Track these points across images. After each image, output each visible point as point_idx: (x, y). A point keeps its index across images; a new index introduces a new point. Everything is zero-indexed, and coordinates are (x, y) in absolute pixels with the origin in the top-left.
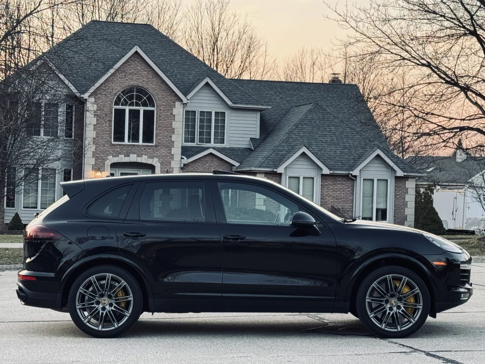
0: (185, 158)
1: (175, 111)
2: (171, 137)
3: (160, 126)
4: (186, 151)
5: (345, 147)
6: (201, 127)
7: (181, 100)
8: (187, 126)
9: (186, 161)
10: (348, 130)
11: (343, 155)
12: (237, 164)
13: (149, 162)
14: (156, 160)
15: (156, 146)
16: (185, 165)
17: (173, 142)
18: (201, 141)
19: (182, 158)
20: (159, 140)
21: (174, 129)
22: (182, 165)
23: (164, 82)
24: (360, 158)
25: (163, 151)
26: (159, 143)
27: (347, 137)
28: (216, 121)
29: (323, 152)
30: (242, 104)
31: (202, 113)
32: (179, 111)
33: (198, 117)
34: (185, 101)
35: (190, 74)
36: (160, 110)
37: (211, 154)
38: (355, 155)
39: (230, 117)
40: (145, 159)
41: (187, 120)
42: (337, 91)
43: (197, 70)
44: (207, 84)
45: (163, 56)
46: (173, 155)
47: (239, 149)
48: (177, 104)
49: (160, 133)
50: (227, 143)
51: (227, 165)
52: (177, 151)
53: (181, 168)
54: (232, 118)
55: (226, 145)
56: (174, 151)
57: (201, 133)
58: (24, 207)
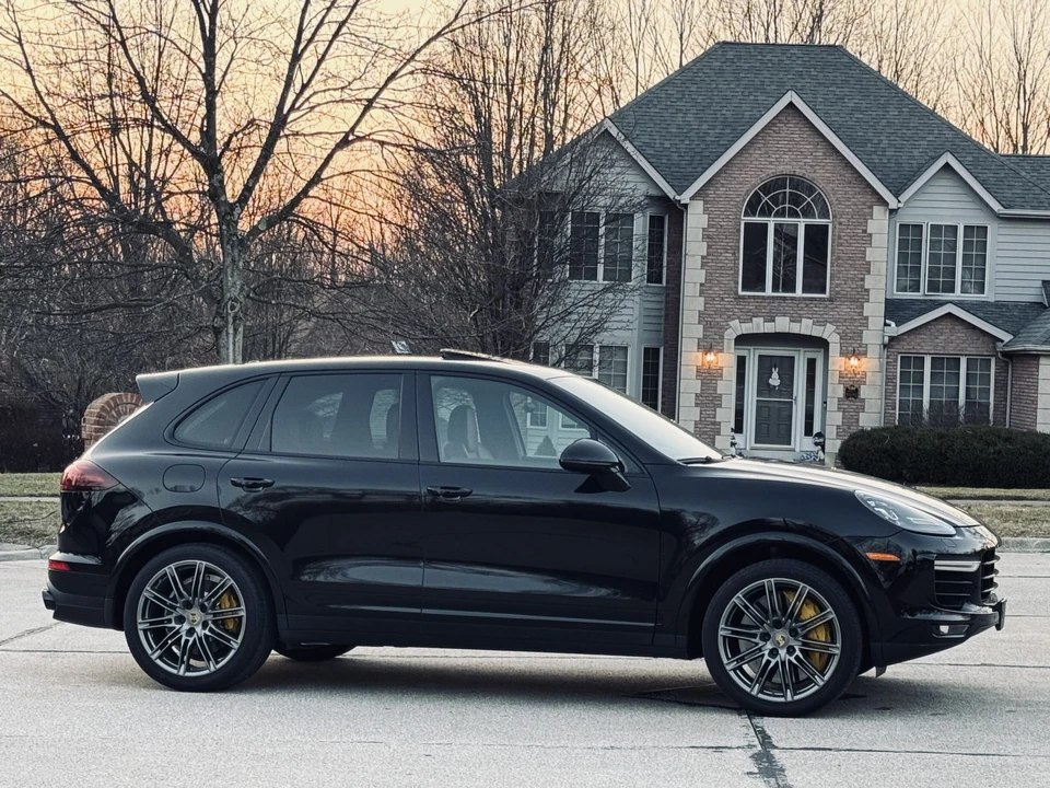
0: (893, 324)
1: (872, 227)
2: (863, 280)
3: (839, 258)
4: (895, 311)
6: (934, 258)
7: (885, 203)
8: (903, 257)
9: (894, 329)
12: (1007, 337)
13: (817, 332)
14: (830, 328)
15: (831, 300)
16: (892, 339)
17: (867, 290)
18: (933, 287)
19: (886, 324)
20: (838, 285)
21: (869, 263)
22: (886, 339)
23: (848, 165)
25: (845, 309)
26: (838, 293)
28: (967, 245)
30: (1022, 207)
31: (936, 229)
32: (879, 223)
33: (926, 235)
34: (893, 204)
35: (915, 147)
36: (840, 224)
37: (949, 315)
39: (997, 236)
40: (807, 326)
41: (903, 244)
43: (931, 138)
44: (947, 167)
45: (862, 112)
46: (866, 318)
47: (1016, 305)
48: (878, 211)
49: (840, 272)
50: (989, 291)
51: (986, 339)
52: (874, 309)
53: (885, 346)
54: (1001, 239)
55: (989, 296)
56: (868, 309)
57: (933, 272)
58: (563, 426)
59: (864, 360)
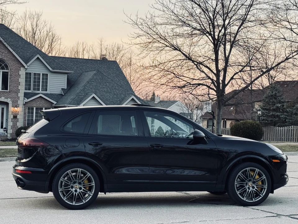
0: (26, 99)
1: (20, 73)
2: (18, 87)
3: (12, 81)
4: (26, 95)
5: (115, 94)
6: (34, 82)
7: (24, 67)
8: (26, 81)
9: (26, 100)
10: (116, 85)
11: (114, 98)
12: (55, 103)
13: (6, 100)
14: (9, 99)
15: (9, 92)
16: (26, 103)
17: (19, 90)
18: (34, 89)
19: (24, 99)
20: (11, 88)
21: (20, 82)
22: (24, 103)
23: (14, 56)
24: (123, 100)
25: (14, 95)
26: (11, 90)
27: (115, 88)
28: (43, 79)
29: (103, 97)
30: (57, 69)
31: (35, 74)
32: (22, 72)
33: (32, 76)
34: (26, 67)
35: (27, 52)
36: (12, 72)
37: (41, 97)
38: (120, 98)
40: (3, 99)
41: (26, 78)
42: (106, 64)
43: (31, 50)
44: (38, 58)
45: (12, 42)
46: (19, 97)
47: (55, 94)
48: (22, 68)
49: (12, 85)
50: (49, 91)
51: (50, 103)
52: (21, 95)
53: (24, 104)
54: (51, 77)
55: (48, 92)
56: (19, 95)
57: (34, 85)
59: (18, 108)
